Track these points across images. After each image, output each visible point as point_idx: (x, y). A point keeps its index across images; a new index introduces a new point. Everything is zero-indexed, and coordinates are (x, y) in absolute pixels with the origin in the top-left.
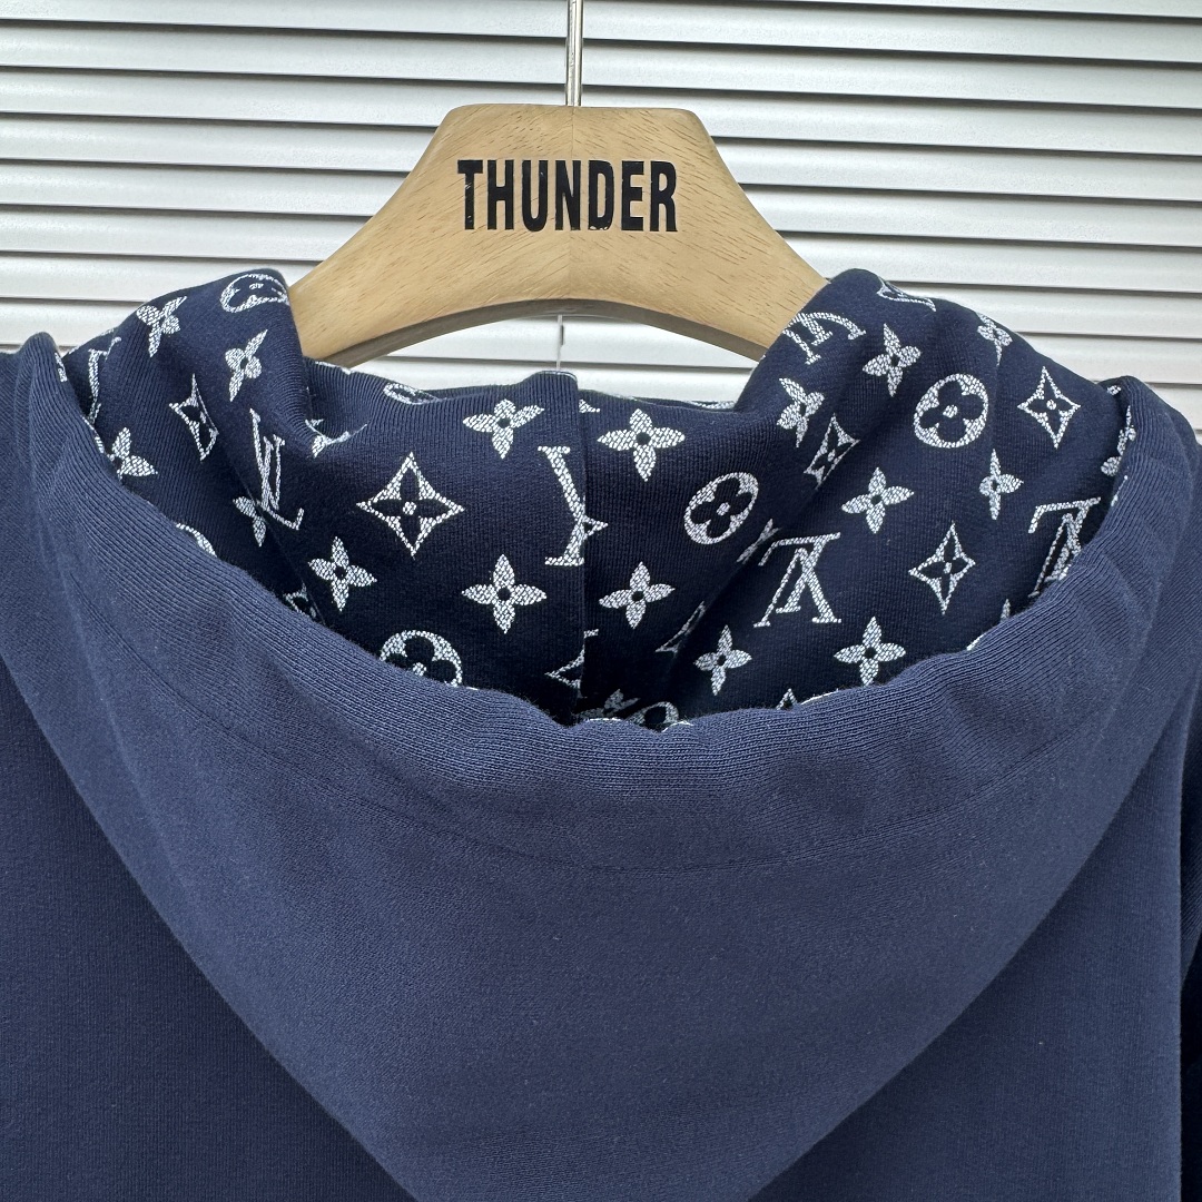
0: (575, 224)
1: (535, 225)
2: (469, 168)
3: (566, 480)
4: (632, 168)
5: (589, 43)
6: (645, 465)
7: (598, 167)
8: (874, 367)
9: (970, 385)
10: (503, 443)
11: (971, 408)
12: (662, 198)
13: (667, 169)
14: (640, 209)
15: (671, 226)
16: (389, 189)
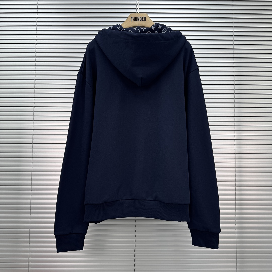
0: (139, 21)
1: (136, 21)
2: (132, 17)
3: (139, 31)
4: (143, 17)
5: (140, 9)
6: (144, 30)
7: (140, 17)
8: (159, 27)
9: (165, 29)
10: (135, 29)
11: (165, 30)
12: (145, 19)
13: (145, 17)
14: (143, 20)
15: (145, 21)
16: (126, 19)
